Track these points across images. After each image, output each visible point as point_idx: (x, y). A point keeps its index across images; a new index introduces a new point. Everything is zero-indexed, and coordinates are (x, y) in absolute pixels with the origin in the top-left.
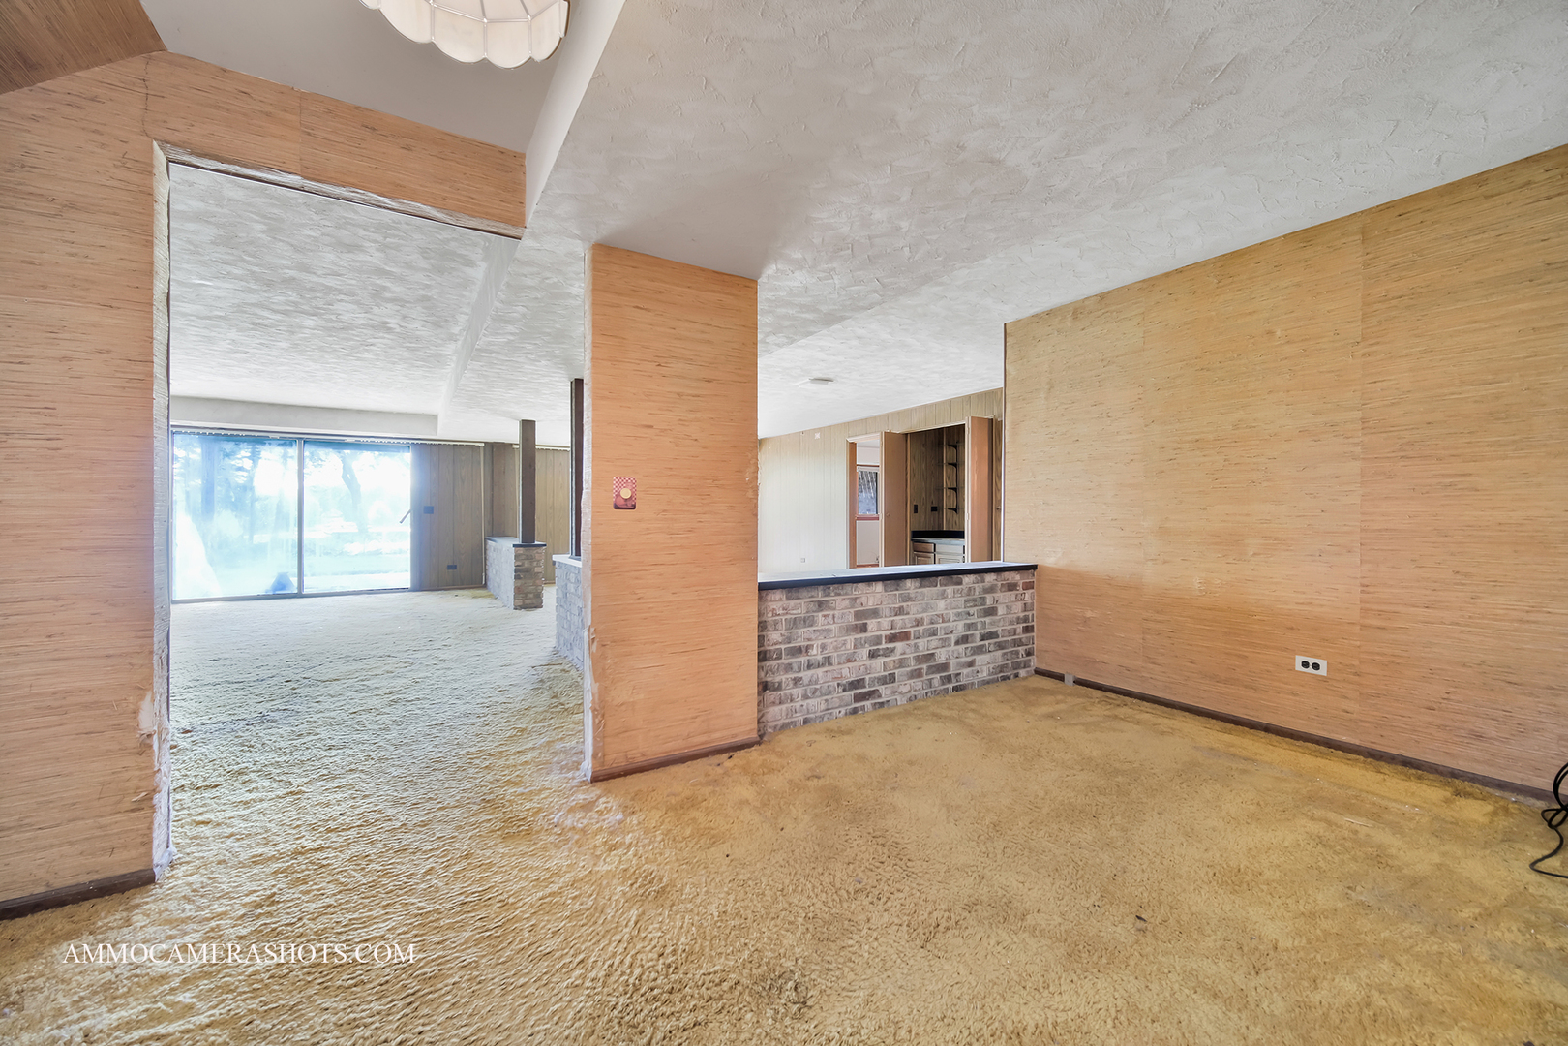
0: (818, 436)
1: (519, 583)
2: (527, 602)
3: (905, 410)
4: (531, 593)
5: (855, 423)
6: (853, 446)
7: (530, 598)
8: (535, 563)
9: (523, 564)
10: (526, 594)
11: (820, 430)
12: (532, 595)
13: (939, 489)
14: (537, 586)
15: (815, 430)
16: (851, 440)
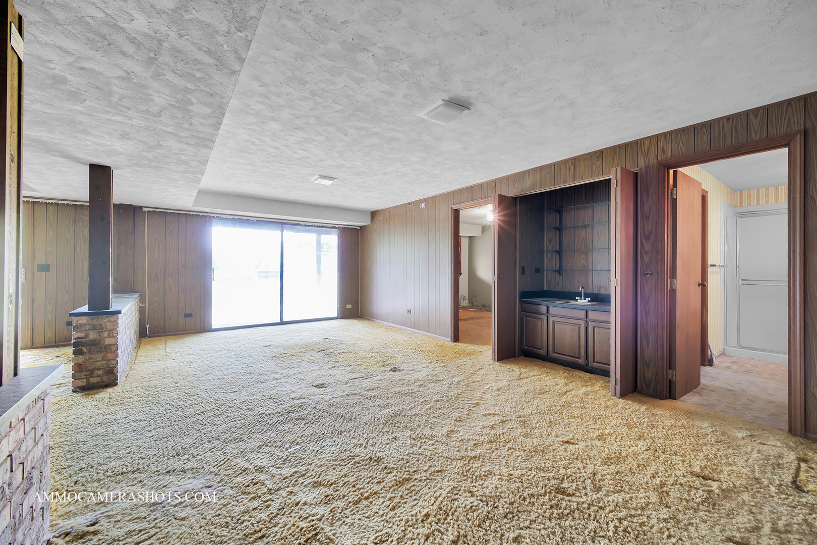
0: (423, 205)
1: (81, 359)
2: (94, 380)
3: (515, 175)
4: (99, 369)
5: (460, 191)
6: (456, 213)
7: (99, 376)
8: (106, 334)
9: (87, 336)
10: (92, 371)
11: (426, 200)
12: (100, 372)
13: (541, 252)
14: (109, 360)
15: (420, 201)
16: (455, 207)
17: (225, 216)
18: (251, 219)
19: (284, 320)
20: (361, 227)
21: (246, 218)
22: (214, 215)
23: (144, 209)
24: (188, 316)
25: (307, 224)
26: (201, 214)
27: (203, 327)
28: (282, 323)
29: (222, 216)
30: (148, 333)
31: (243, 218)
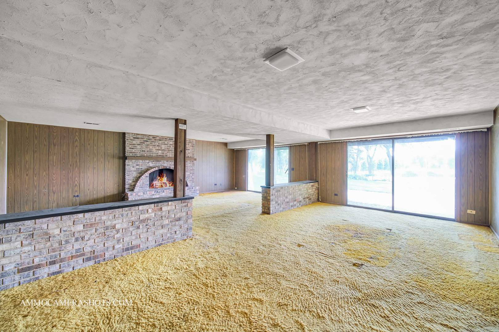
17: (352, 140)
18: (368, 139)
19: (395, 210)
20: (488, 129)
21: (365, 139)
22: (347, 141)
23: (319, 143)
24: (336, 195)
25: (414, 136)
26: (341, 141)
27: (343, 203)
28: (393, 212)
29: (351, 140)
30: (320, 200)
31: (363, 139)
